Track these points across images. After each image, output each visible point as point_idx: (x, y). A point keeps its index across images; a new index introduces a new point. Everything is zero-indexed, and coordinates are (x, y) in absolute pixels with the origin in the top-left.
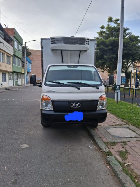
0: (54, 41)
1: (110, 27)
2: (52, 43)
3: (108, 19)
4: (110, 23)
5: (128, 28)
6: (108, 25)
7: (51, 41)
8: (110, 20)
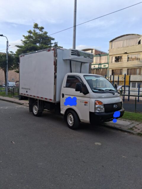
0: (76, 53)
1: (36, 33)
2: (72, 55)
3: (34, 25)
4: (36, 29)
5: (53, 38)
6: (34, 31)
7: (72, 53)
8: (36, 26)
